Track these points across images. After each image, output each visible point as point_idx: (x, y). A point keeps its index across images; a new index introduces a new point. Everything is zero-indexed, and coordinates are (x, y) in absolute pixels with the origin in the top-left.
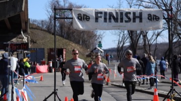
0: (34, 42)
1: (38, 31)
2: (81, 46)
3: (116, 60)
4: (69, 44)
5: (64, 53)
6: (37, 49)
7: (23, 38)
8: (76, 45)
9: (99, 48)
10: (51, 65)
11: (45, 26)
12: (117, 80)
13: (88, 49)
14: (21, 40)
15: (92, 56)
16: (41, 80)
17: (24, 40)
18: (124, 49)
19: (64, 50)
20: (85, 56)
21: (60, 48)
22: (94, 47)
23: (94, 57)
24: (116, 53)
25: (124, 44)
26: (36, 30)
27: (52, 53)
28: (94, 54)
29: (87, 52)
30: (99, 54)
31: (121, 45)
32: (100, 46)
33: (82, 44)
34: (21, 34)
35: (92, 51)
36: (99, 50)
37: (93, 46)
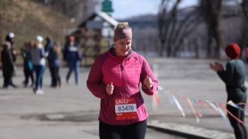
2: (48, 9)
3: (156, 50)
4: (11, 3)
8: (34, 5)
9: (104, 15)
12: (162, 112)
13: (71, 16)
15: (82, 41)
22: (90, 13)
23: (91, 42)
24: (153, 31)
28: (90, 33)
29: (69, 26)
30: (105, 32)
32: (108, 8)
33: (53, 3)
35: (83, 25)
36: (104, 20)
37: (85, 8)
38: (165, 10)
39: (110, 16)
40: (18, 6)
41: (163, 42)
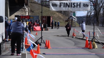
0: (33, 12)
1: (35, 4)
2: (62, 15)
4: (55, 14)
5: (51, 19)
6: (34, 16)
7: (26, 9)
8: (59, 14)
10: (43, 27)
11: (40, 1)
14: (24, 10)
16: (36, 35)
17: (26, 10)
18: (91, 16)
19: (51, 17)
20: (65, 21)
21: (49, 16)
23: (70, 22)
25: (91, 13)
26: (34, 4)
27: (44, 19)
28: (70, 20)
30: (74, 20)
31: (89, 14)
34: (24, 6)
35: (69, 18)
36: (73, 17)
38: (88, 15)
39: (75, 16)
40: (56, 14)
41: (87, 22)
